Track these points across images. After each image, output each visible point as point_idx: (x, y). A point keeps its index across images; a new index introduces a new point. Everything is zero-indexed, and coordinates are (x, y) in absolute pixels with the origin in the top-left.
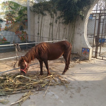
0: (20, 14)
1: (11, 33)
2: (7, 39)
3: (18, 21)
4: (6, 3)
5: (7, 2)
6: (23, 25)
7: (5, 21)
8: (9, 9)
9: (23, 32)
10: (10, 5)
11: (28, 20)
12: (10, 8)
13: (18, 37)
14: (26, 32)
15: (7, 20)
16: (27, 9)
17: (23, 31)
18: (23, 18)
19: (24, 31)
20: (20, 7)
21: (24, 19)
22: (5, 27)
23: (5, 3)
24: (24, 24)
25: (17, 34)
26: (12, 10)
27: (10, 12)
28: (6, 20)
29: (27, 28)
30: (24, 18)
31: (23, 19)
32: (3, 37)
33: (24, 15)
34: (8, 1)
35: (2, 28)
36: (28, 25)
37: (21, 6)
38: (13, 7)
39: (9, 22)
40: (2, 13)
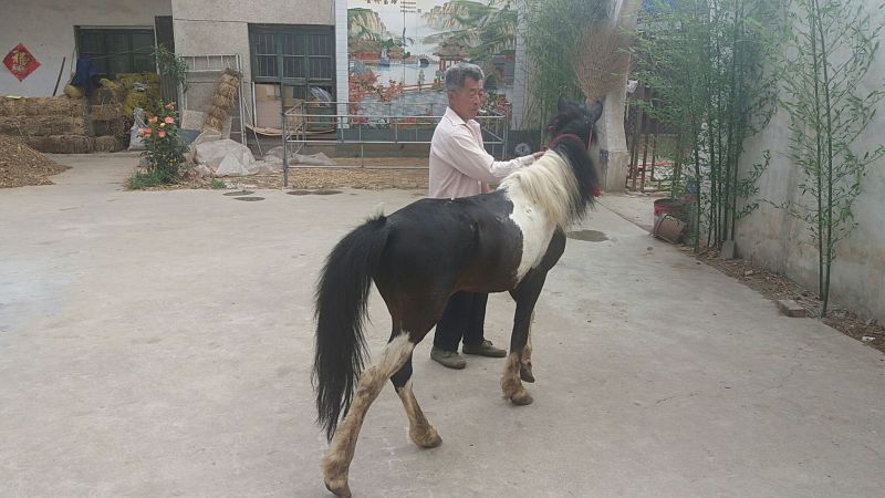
0: (490, 36)
4: (444, 9)
5: (446, 4)
6: (497, 72)
7: (435, 63)
8: (452, 24)
9: (493, 97)
10: (456, 12)
11: (517, 54)
12: (457, 23)
14: (504, 96)
15: (441, 59)
16: (516, 18)
17: (495, 94)
18: (497, 51)
20: (492, 14)
21: (501, 54)
22: (435, 80)
23: (441, 10)
24: (501, 70)
27: (453, 35)
28: (438, 59)
29: (511, 82)
30: (500, 48)
31: (499, 53)
33: (503, 40)
34: (452, 2)
36: (516, 71)
37: (493, 11)
38: (466, 17)
39: (448, 63)
40: (428, 40)
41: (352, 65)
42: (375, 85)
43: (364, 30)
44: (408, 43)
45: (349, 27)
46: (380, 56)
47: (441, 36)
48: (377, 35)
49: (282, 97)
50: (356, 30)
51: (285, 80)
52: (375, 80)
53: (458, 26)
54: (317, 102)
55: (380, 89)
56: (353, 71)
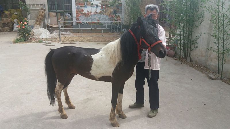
1: (105, 16)
3: (112, 5)
6: (117, 9)
7: (100, 6)
11: (122, 4)
17: (117, 15)
22: (100, 11)
29: (121, 12)
30: (118, 2)
32: (98, 19)
35: (97, 12)
36: (122, 9)
39: (103, 6)
42: (83, 13)
49: (57, 16)
51: (57, 11)
52: (83, 11)
54: (67, 17)
55: (85, 14)
56: (77, 9)
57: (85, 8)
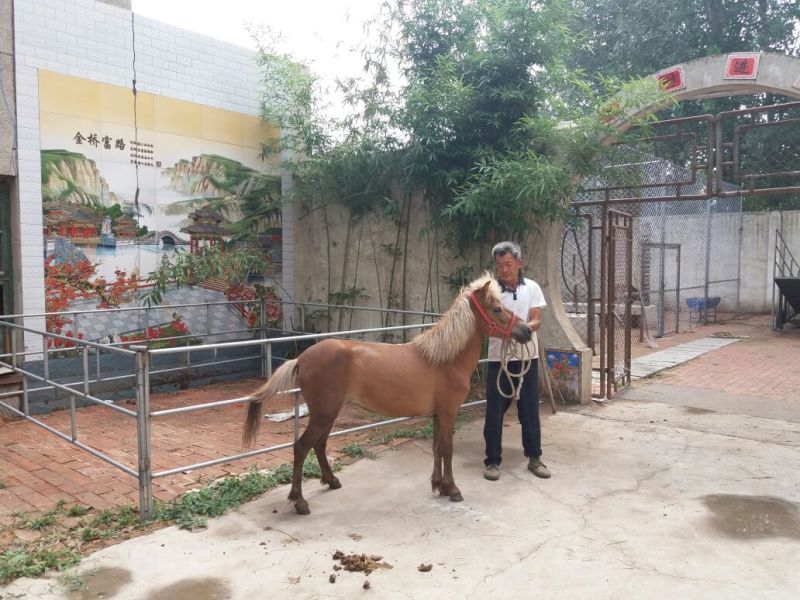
0: (252, 209)
1: (210, 294)
2: (187, 324)
3: (240, 239)
4: (193, 165)
5: (195, 158)
7: (185, 243)
8: (205, 188)
9: (261, 291)
10: (208, 170)
11: (284, 233)
12: (210, 186)
13: (236, 311)
14: (272, 289)
15: (192, 238)
16: (280, 186)
17: (263, 287)
19: (267, 284)
20: (252, 179)
21: (267, 232)
23: (190, 165)
25: (234, 299)
26: (216, 194)
27: (206, 203)
28: (187, 237)
29: (279, 270)
30: (265, 226)
31: (264, 231)
32: (174, 315)
33: (267, 213)
34: (203, 156)
36: (284, 256)
37: (254, 174)
38: (222, 179)
39: (201, 244)
40: (174, 209)
41: (51, 247)
42: (92, 280)
43: (72, 188)
44: (143, 211)
45: (45, 180)
46: (98, 232)
47: (191, 204)
48: (94, 198)
50: (57, 186)
52: (91, 271)
53: (213, 192)
55: (100, 286)
56: (53, 257)
57: (104, 251)
